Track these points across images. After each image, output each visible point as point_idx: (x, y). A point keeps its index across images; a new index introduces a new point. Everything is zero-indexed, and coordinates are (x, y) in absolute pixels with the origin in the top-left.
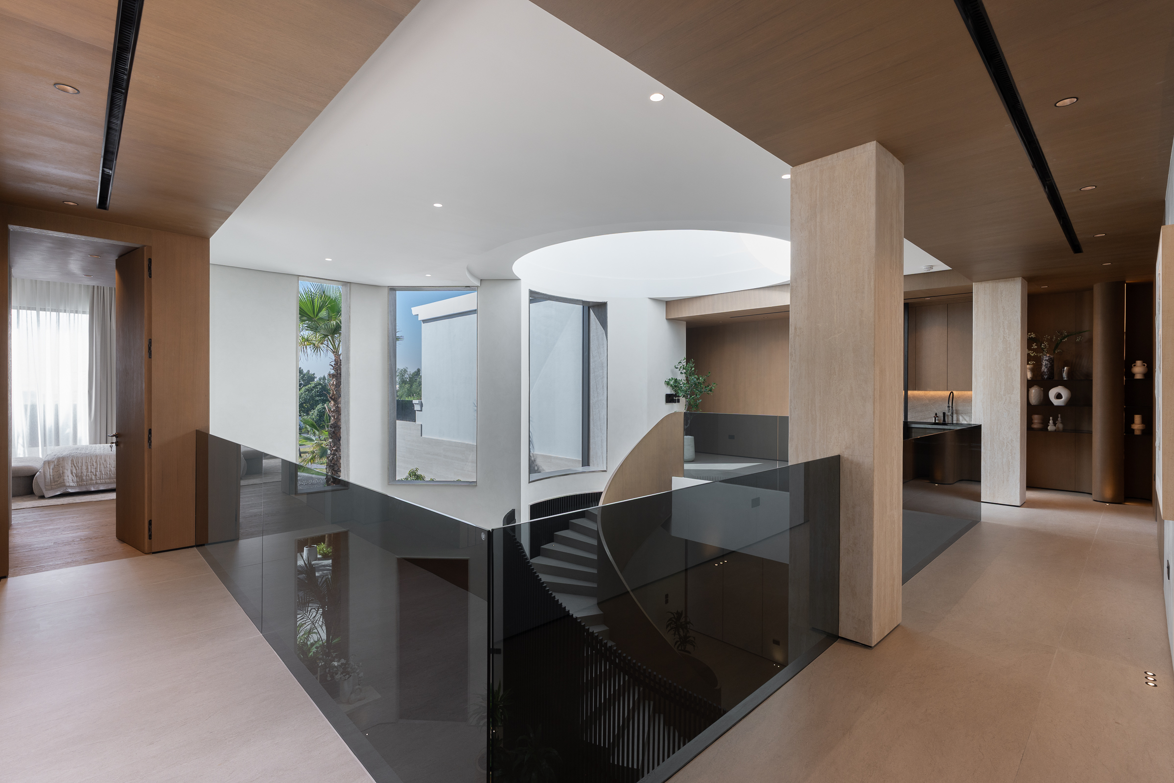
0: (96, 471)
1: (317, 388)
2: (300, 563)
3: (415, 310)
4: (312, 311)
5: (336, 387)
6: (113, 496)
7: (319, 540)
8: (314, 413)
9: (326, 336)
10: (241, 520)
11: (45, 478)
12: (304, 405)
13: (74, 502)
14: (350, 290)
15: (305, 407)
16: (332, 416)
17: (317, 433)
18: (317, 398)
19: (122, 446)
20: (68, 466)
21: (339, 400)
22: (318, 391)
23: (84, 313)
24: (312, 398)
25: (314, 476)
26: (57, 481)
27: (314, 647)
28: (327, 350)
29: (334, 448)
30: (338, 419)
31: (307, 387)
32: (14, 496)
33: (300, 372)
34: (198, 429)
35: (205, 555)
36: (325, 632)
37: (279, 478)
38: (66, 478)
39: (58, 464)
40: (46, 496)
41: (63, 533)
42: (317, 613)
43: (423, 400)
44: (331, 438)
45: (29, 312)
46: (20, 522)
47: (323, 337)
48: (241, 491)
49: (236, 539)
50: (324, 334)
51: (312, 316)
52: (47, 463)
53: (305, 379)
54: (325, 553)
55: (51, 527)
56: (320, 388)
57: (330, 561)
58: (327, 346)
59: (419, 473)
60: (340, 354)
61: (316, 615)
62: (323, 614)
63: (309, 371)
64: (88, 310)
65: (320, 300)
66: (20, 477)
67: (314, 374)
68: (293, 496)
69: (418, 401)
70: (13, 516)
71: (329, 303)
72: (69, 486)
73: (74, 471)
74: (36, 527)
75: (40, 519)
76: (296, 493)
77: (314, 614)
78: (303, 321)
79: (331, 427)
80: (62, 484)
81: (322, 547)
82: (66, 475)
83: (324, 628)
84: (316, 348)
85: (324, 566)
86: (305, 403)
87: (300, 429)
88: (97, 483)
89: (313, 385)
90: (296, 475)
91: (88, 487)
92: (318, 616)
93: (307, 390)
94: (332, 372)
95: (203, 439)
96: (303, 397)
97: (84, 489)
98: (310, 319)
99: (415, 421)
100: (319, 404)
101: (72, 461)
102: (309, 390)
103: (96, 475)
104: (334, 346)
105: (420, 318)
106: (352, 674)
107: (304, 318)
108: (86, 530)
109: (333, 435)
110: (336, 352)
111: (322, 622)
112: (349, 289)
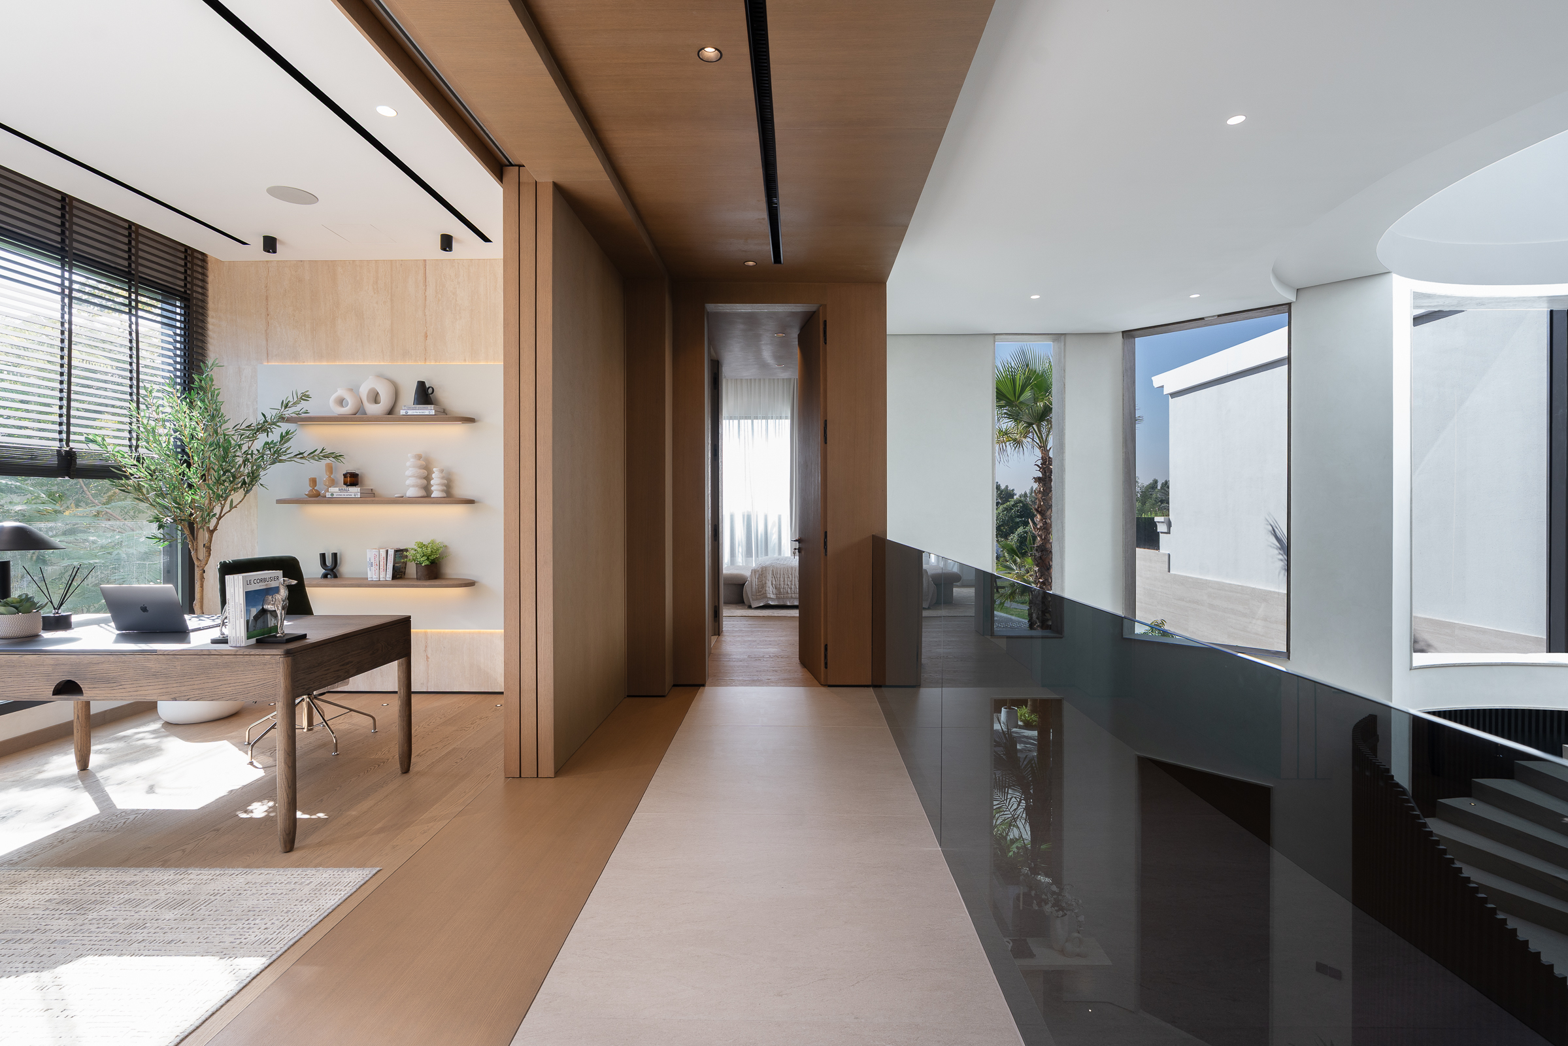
0: (791, 584)
1: (1017, 507)
2: (997, 727)
3: (1157, 381)
4: (1012, 393)
5: (1043, 495)
6: (795, 613)
7: (1021, 703)
8: (1013, 539)
9: (1030, 425)
10: (924, 660)
11: (752, 587)
12: (1002, 528)
13: (773, 615)
14: (1065, 345)
15: (1003, 530)
16: (1039, 535)
17: (1018, 560)
18: (1018, 520)
19: (803, 553)
20: (769, 577)
21: (1048, 513)
22: (1018, 510)
23: (786, 418)
24: (1011, 518)
25: (1013, 617)
26: (761, 592)
27: (1014, 846)
28: (1033, 447)
29: (1041, 580)
30: (1046, 540)
31: (1005, 506)
32: (726, 603)
33: (997, 488)
34: (874, 534)
35: (882, 701)
36: (1029, 833)
37: (971, 612)
38: (767, 589)
39: (761, 573)
40: (753, 606)
41: (758, 647)
42: (1019, 805)
43: (1171, 517)
44: (1037, 566)
45: (746, 421)
46: (729, 629)
47: (1026, 427)
48: (923, 623)
49: (917, 685)
50: (1027, 423)
51: (1013, 399)
52: (754, 571)
53: (1004, 495)
54: (1028, 721)
55: (750, 639)
56: (1020, 507)
57: (1035, 733)
58: (1033, 440)
59: (1166, 627)
60: (1048, 449)
61: (1017, 808)
62: (1027, 809)
63: (1007, 486)
64: (789, 415)
65: (1023, 377)
66: (729, 584)
67: (1013, 490)
68: (989, 637)
69: (1163, 517)
70: (724, 623)
71: (1035, 379)
72: (770, 598)
73: (774, 582)
74: (739, 636)
75: (744, 629)
76: (992, 634)
77: (1015, 806)
78: (1000, 407)
79: (1037, 550)
80: (764, 596)
81: (1024, 712)
82: (767, 585)
83: (1028, 828)
84: (1018, 443)
85: (1027, 737)
86: (1002, 525)
87: (998, 558)
88: (792, 597)
89: (1012, 503)
90: (992, 615)
91: (785, 600)
92: (1020, 810)
93: (1006, 509)
94: (1040, 475)
95: (880, 545)
96: (1000, 518)
97: (781, 603)
98: (1009, 403)
99: (1158, 548)
100: (1019, 527)
101: (773, 571)
102: (1008, 509)
103: (791, 589)
104: (1040, 438)
105: (1166, 391)
106: (1068, 913)
107: (1003, 403)
108: (776, 647)
109: (1040, 561)
110: (1043, 447)
111: (1026, 819)
112: (1063, 344)
